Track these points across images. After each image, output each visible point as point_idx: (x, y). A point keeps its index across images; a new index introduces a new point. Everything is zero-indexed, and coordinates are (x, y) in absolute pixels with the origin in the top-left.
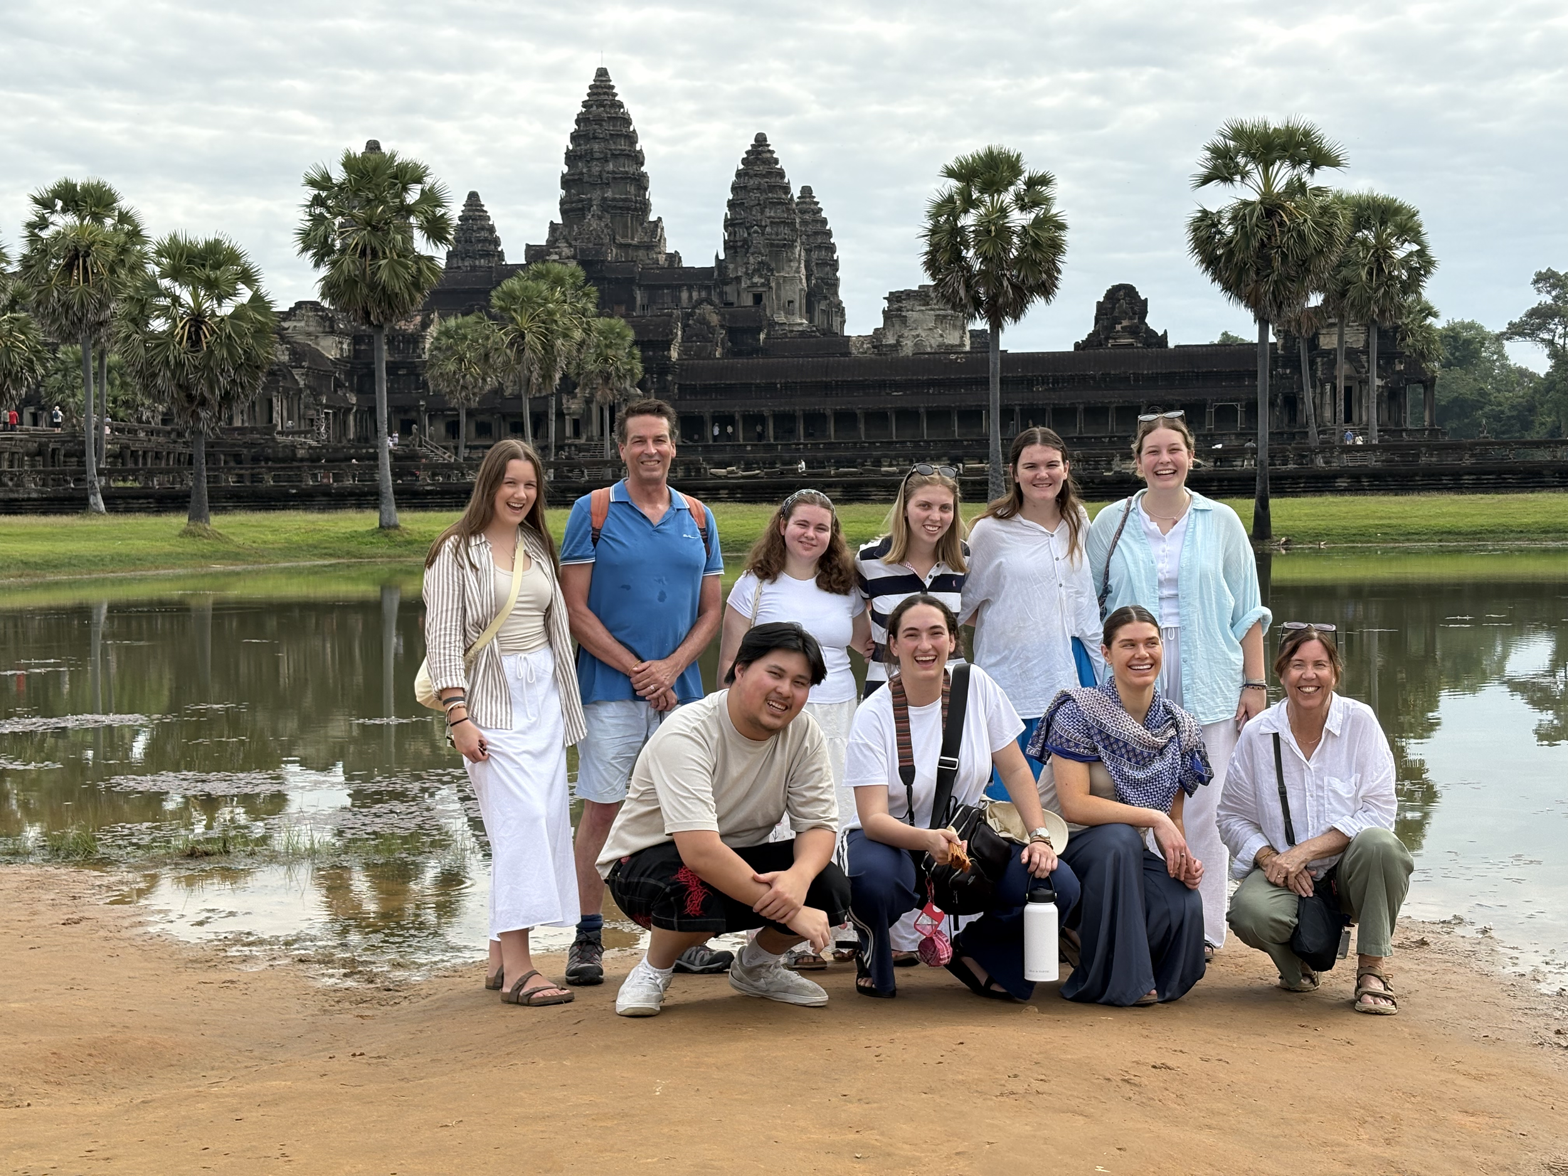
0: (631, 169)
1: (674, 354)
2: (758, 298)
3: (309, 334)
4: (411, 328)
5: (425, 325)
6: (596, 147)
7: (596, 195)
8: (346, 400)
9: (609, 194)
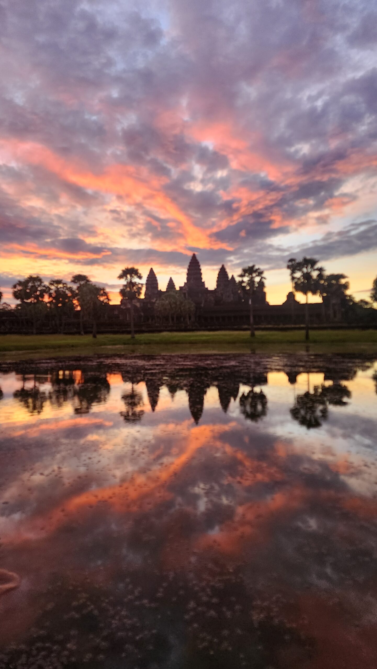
0: (199, 272)
1: (202, 305)
2: (222, 295)
3: (135, 302)
4: (154, 301)
5: (156, 300)
6: (193, 267)
7: (192, 277)
9: (195, 276)
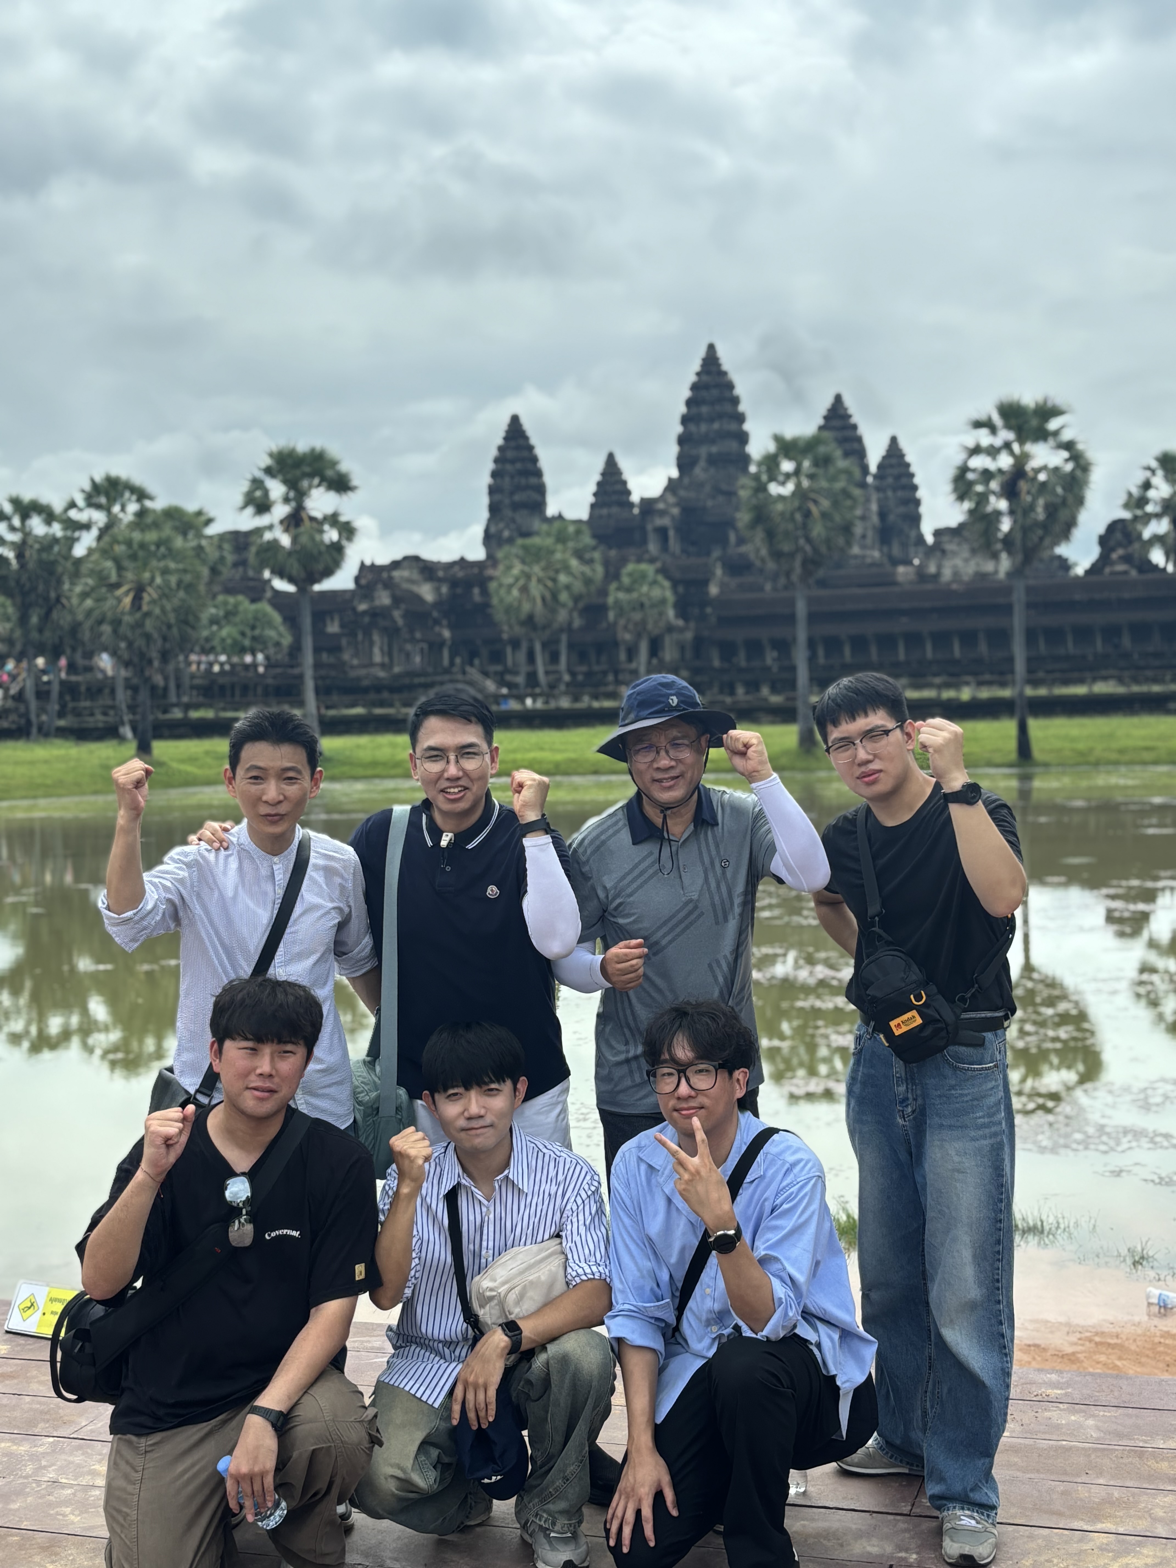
0: (733, 426)
3: (412, 581)
6: (704, 409)
7: (703, 451)
8: (440, 635)
9: (714, 449)
